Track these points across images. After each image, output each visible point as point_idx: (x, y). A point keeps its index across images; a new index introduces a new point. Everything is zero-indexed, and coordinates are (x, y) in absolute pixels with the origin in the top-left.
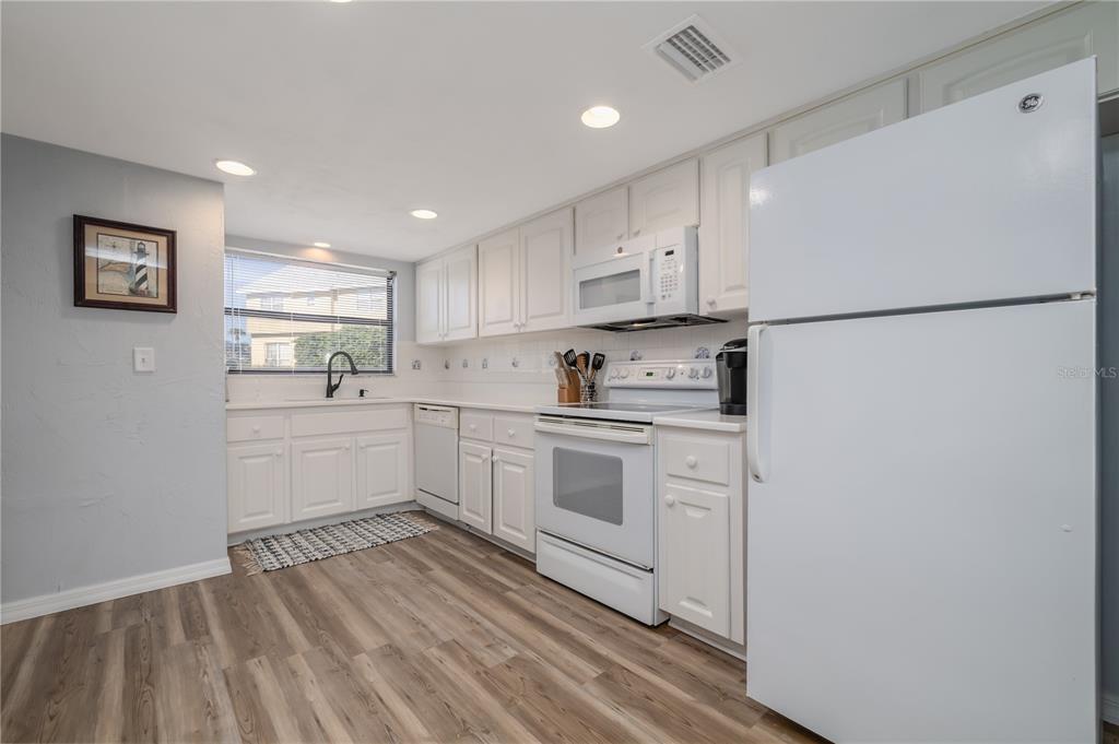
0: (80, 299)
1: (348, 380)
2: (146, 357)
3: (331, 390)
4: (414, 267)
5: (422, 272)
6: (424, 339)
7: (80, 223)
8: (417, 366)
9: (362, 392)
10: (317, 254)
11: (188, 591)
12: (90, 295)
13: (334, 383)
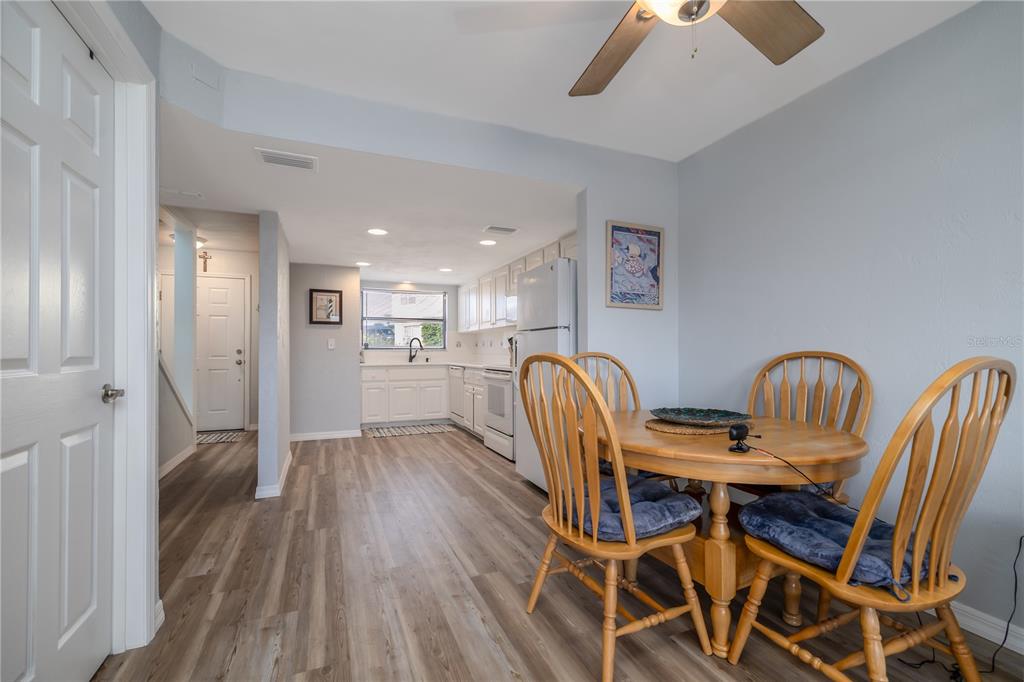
0: (311, 322)
1: (419, 353)
2: (332, 344)
3: (411, 358)
4: (457, 288)
5: (462, 291)
6: (462, 330)
7: (312, 291)
8: (459, 345)
9: (427, 360)
10: (406, 287)
11: (345, 441)
12: (314, 320)
13: (413, 354)
